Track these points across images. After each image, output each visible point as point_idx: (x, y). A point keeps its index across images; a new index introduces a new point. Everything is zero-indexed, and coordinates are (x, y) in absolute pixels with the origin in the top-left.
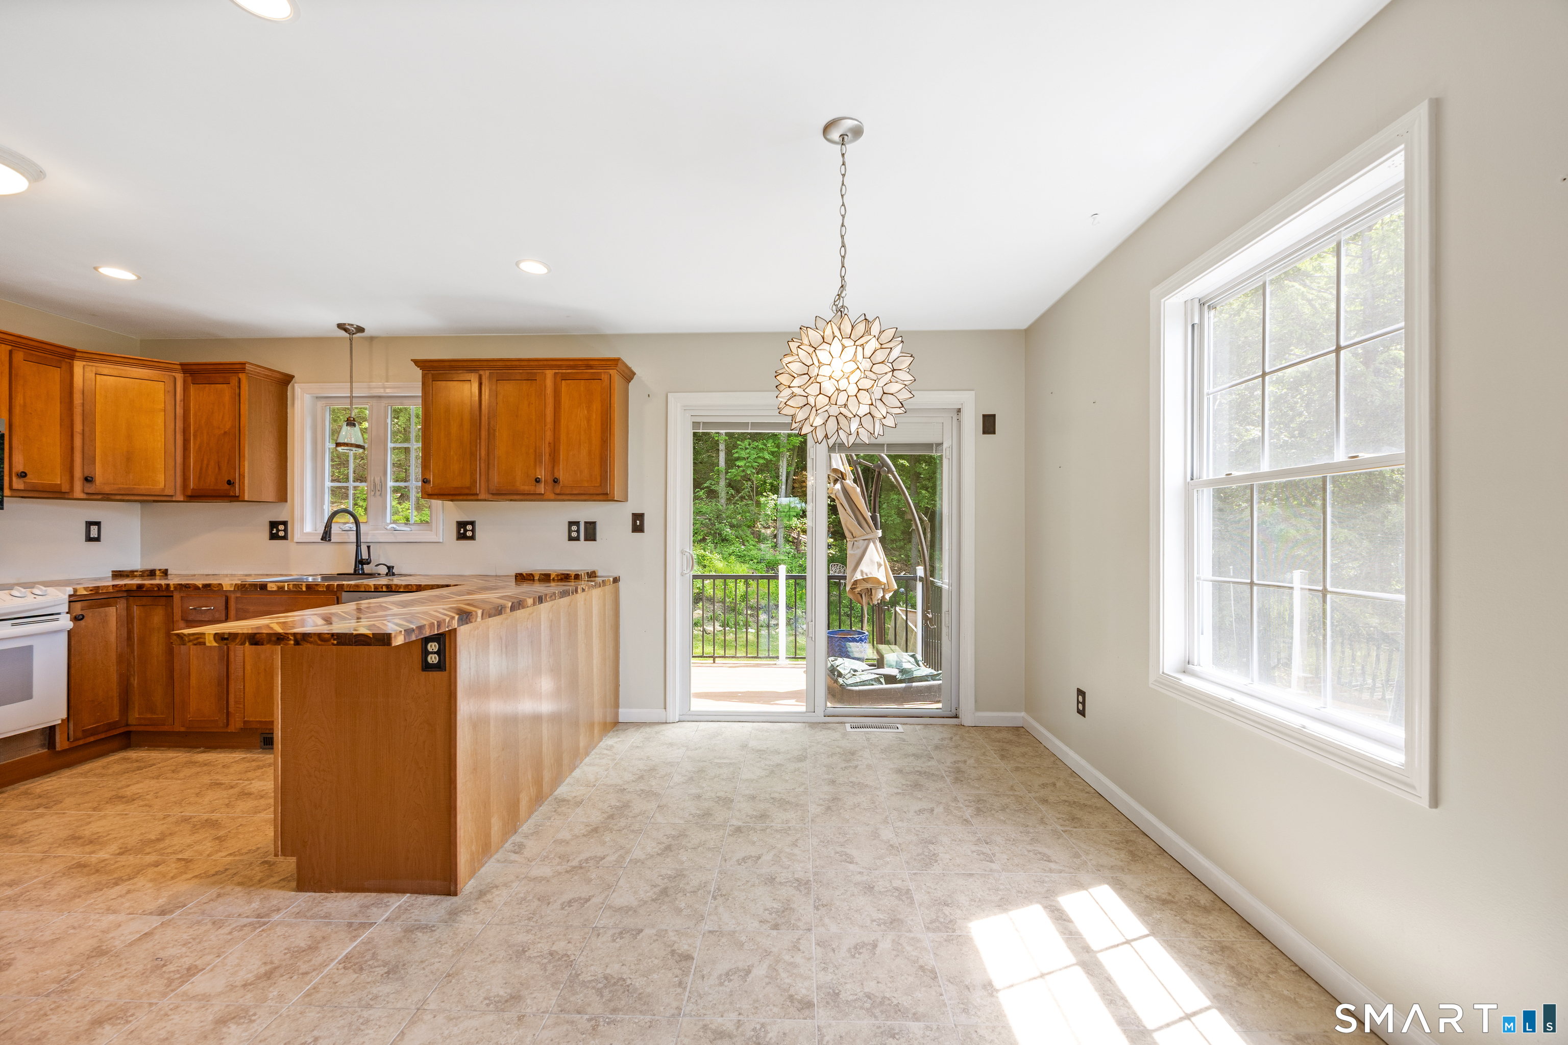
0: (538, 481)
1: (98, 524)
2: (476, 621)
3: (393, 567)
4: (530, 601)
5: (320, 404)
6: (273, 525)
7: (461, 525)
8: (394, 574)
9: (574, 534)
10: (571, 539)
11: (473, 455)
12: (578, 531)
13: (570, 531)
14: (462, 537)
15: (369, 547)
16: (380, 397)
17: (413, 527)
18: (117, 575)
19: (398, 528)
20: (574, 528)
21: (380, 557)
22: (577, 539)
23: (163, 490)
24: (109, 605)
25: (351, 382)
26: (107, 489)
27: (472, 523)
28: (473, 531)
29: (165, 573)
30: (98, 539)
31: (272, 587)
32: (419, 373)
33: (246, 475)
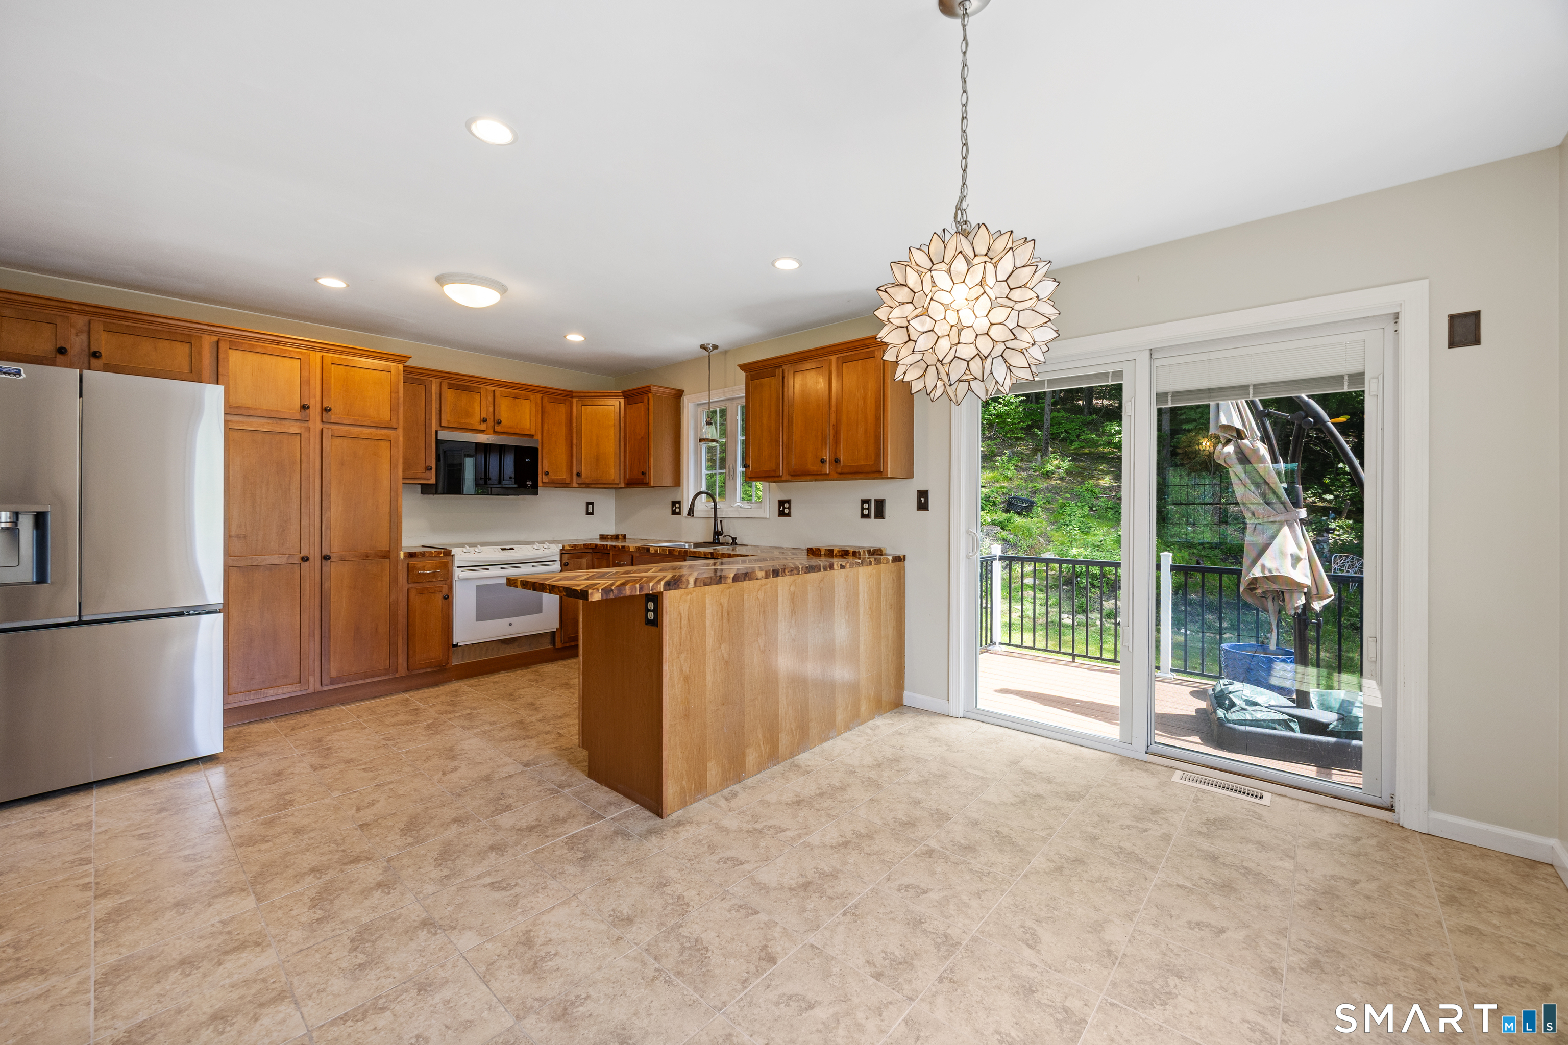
0: (823, 461)
1: (592, 503)
2: (686, 588)
3: (736, 538)
4: (761, 574)
5: (700, 409)
6: (674, 503)
7: (781, 503)
8: (736, 544)
9: (866, 512)
10: (863, 516)
11: (777, 441)
12: (869, 509)
13: (863, 509)
14: (782, 514)
15: (721, 521)
16: (733, 399)
17: (753, 506)
18: (603, 537)
19: (742, 506)
20: (866, 506)
21: (730, 529)
22: (868, 516)
23: (614, 480)
24: (582, 557)
25: (710, 391)
26: (587, 481)
27: (789, 502)
28: (789, 508)
29: (624, 537)
30: (592, 514)
31: (652, 550)
32: (742, 375)
33: (652, 467)
